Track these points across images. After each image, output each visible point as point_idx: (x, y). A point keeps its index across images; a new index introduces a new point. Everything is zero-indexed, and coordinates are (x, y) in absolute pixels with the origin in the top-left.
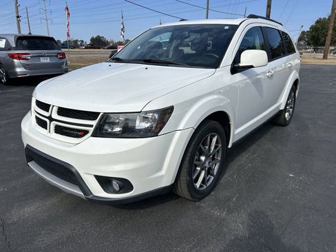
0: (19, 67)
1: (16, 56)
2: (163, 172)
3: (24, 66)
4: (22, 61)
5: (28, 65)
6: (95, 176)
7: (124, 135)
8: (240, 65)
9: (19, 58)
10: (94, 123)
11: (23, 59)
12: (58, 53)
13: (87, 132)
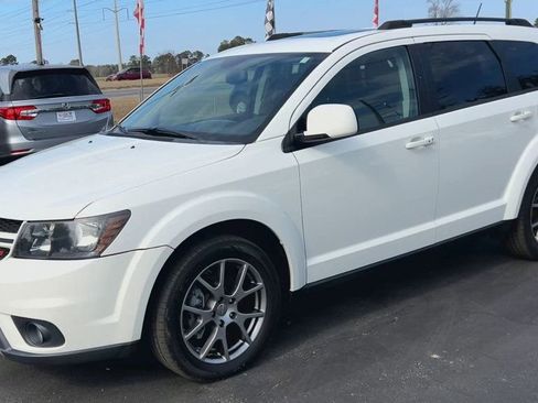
0: (16, 134)
1: (10, 112)
2: (115, 318)
3: (25, 133)
4: (21, 123)
5: (32, 129)
6: (12, 317)
7: (53, 255)
8: (306, 133)
9: (16, 117)
10: (14, 236)
11: (24, 118)
12: (96, 102)
13: (6, 251)
